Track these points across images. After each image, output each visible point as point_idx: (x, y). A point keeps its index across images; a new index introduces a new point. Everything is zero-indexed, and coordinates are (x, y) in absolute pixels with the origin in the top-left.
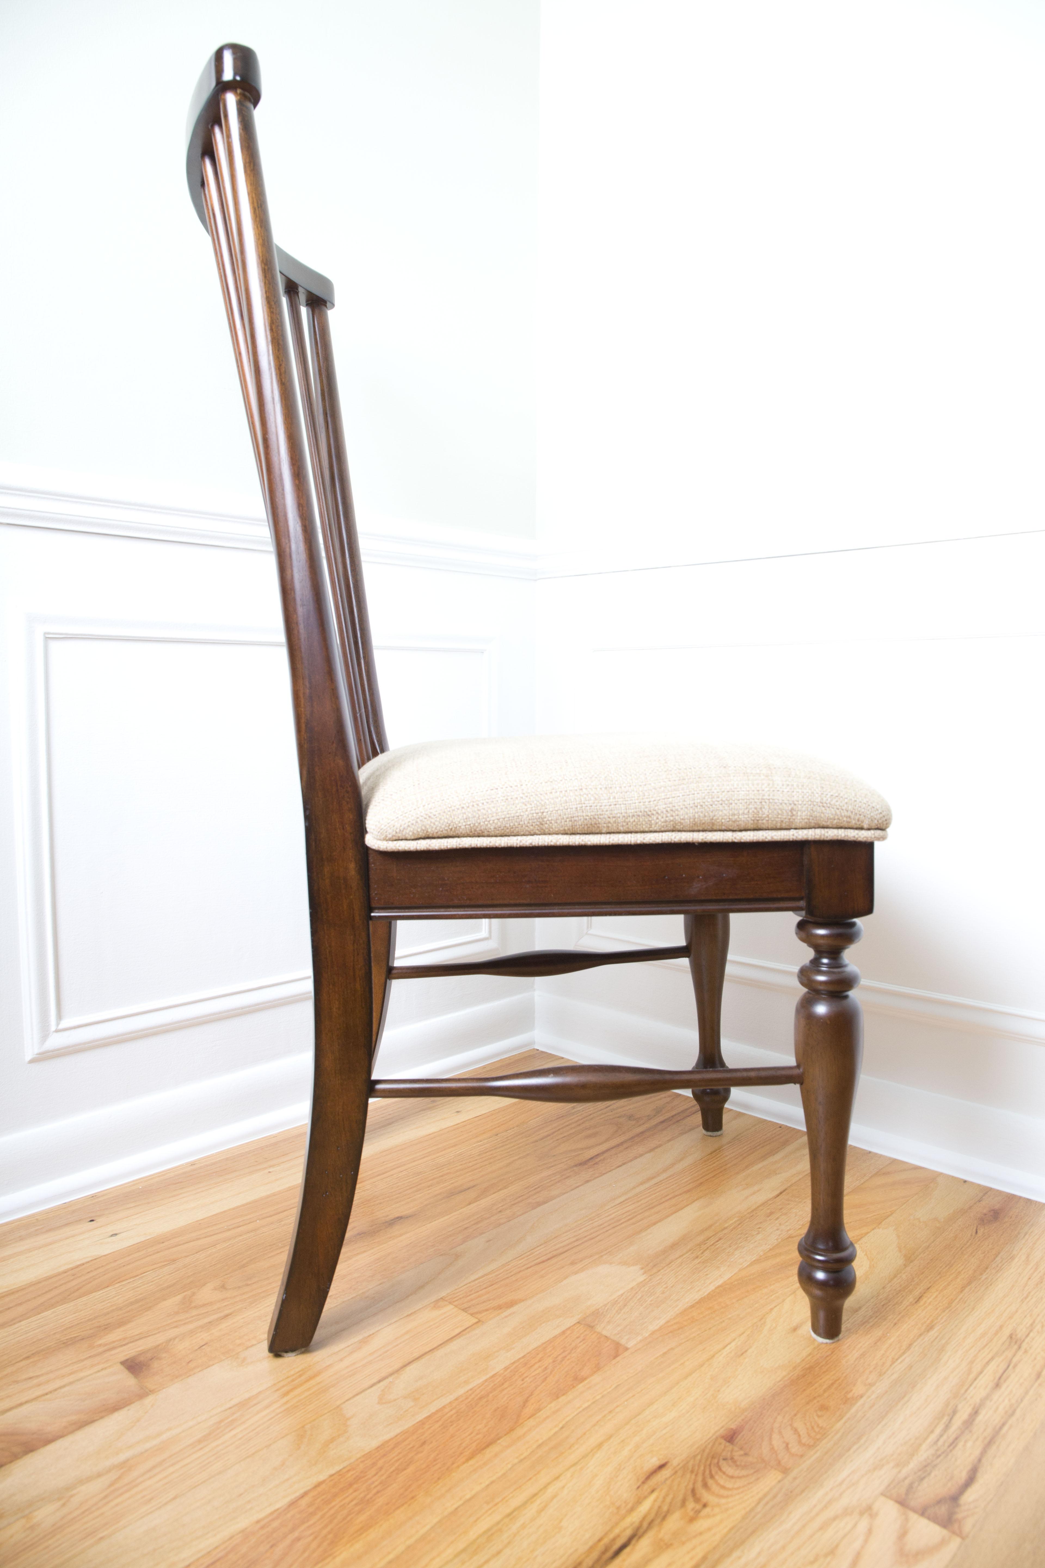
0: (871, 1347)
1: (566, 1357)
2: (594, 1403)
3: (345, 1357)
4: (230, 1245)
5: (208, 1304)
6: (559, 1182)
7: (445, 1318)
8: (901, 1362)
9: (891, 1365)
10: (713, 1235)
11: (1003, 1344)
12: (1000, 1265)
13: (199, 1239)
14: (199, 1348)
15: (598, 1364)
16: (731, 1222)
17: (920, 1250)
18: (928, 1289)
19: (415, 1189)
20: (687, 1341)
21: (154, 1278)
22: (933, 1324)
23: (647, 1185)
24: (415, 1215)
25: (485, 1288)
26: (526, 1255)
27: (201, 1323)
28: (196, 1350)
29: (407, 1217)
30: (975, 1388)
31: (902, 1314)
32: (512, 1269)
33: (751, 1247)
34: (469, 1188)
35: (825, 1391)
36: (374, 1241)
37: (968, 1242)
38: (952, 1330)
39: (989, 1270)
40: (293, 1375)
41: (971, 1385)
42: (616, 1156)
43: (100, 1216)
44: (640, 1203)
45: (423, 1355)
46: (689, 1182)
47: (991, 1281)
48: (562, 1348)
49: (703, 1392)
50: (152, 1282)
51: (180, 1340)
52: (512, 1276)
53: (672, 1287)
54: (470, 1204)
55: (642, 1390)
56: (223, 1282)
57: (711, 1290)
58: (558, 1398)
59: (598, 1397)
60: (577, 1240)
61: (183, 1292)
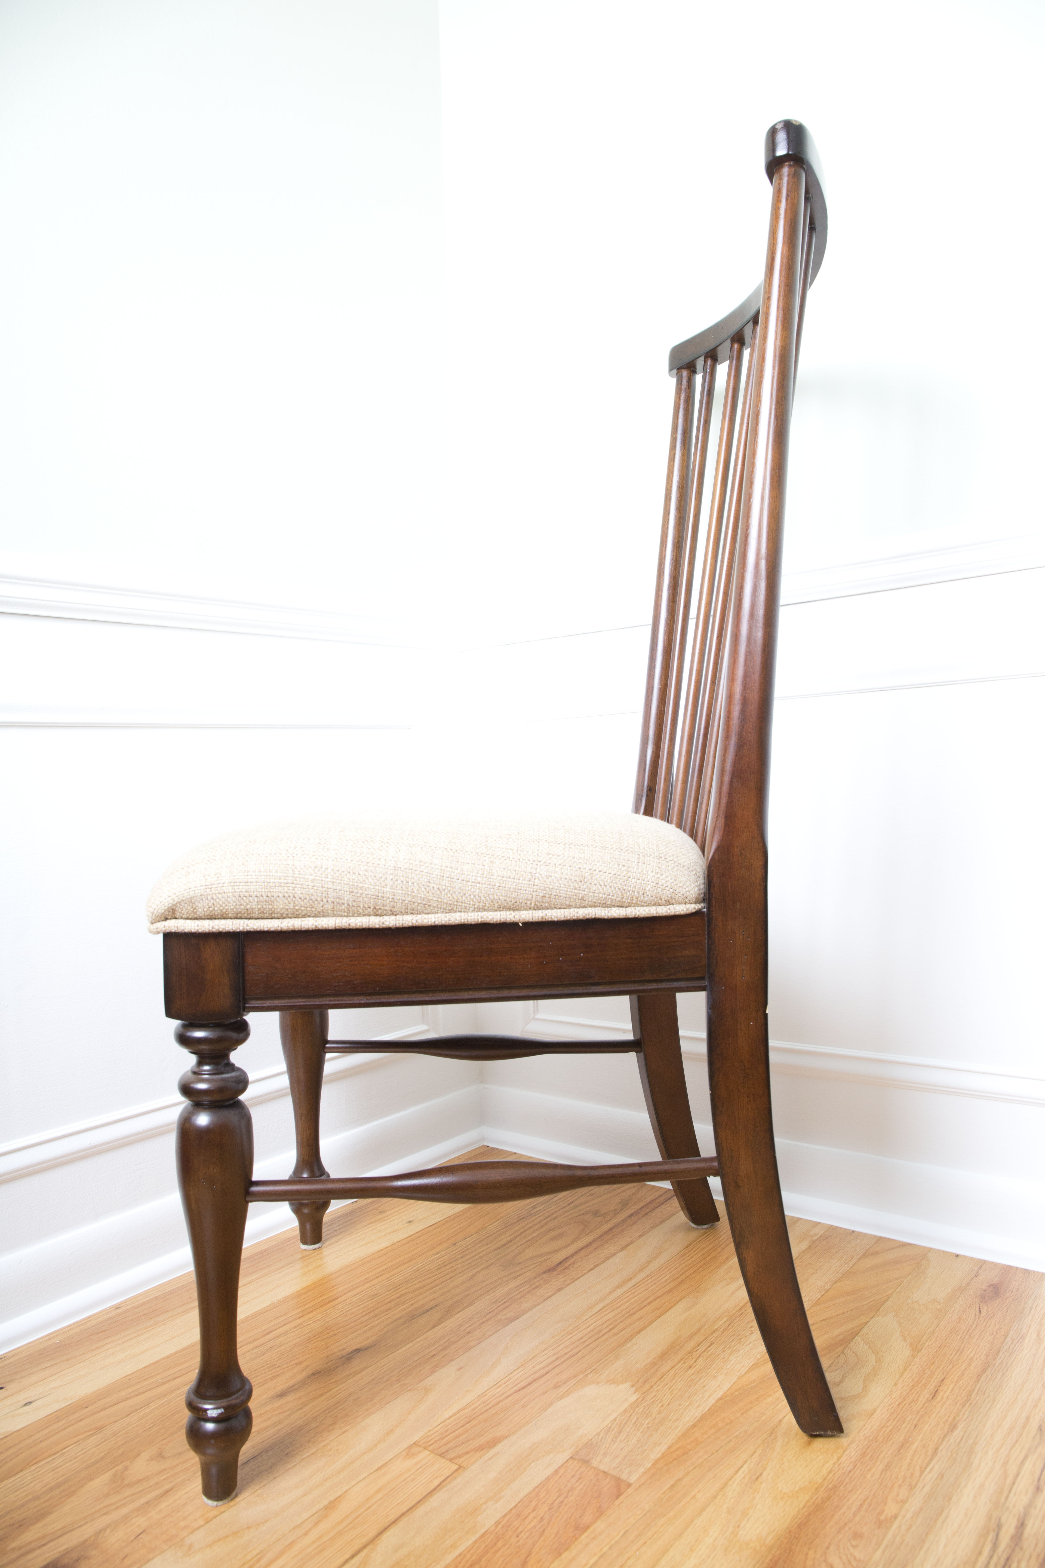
0: (895, 1456)
1: (562, 1502)
2: (601, 1556)
3: (310, 1529)
4: (166, 1401)
5: (144, 1479)
6: (528, 1293)
7: (421, 1467)
8: (931, 1470)
9: (920, 1476)
10: (704, 1340)
11: (1034, 1438)
12: (1012, 1347)
13: (130, 1398)
14: (135, 1538)
15: (600, 1507)
16: (720, 1323)
17: (925, 1337)
18: (943, 1381)
19: (371, 1315)
20: (695, 1468)
21: (77, 1453)
22: (955, 1422)
23: (624, 1289)
24: (374, 1345)
25: (463, 1426)
26: (503, 1381)
27: (136, 1504)
28: (132, 1541)
29: (366, 1349)
30: (1015, 1494)
31: (920, 1413)
32: (490, 1400)
33: (747, 1350)
34: (431, 1309)
35: (855, 1515)
36: (331, 1381)
37: (973, 1323)
38: (977, 1426)
39: (1001, 1353)
40: (251, 1560)
41: (1010, 1491)
42: (586, 1258)
43: (10, 1382)
44: (619, 1310)
45: (400, 1517)
46: (669, 1281)
47: (1006, 1365)
48: (557, 1492)
49: (722, 1530)
50: (76, 1458)
51: (112, 1531)
52: (490, 1408)
53: (668, 1405)
54: (434, 1326)
55: (653, 1535)
56: (160, 1449)
57: (711, 1405)
58: (560, 1555)
59: (605, 1549)
60: (557, 1359)
61: (114, 1468)
